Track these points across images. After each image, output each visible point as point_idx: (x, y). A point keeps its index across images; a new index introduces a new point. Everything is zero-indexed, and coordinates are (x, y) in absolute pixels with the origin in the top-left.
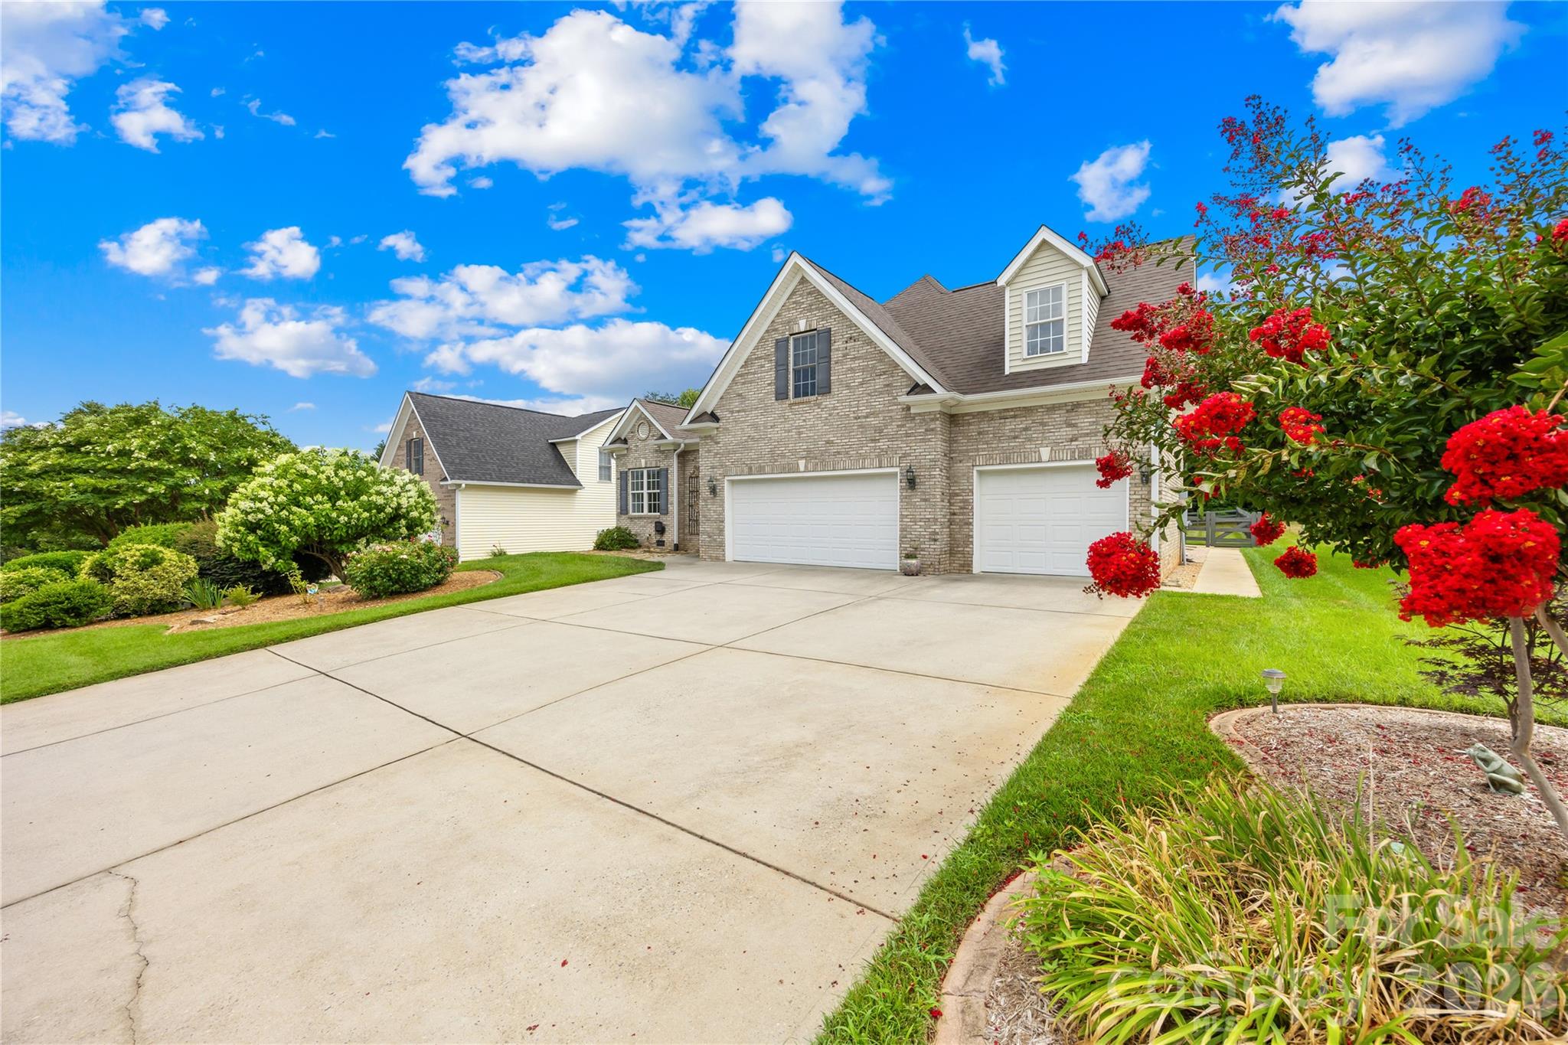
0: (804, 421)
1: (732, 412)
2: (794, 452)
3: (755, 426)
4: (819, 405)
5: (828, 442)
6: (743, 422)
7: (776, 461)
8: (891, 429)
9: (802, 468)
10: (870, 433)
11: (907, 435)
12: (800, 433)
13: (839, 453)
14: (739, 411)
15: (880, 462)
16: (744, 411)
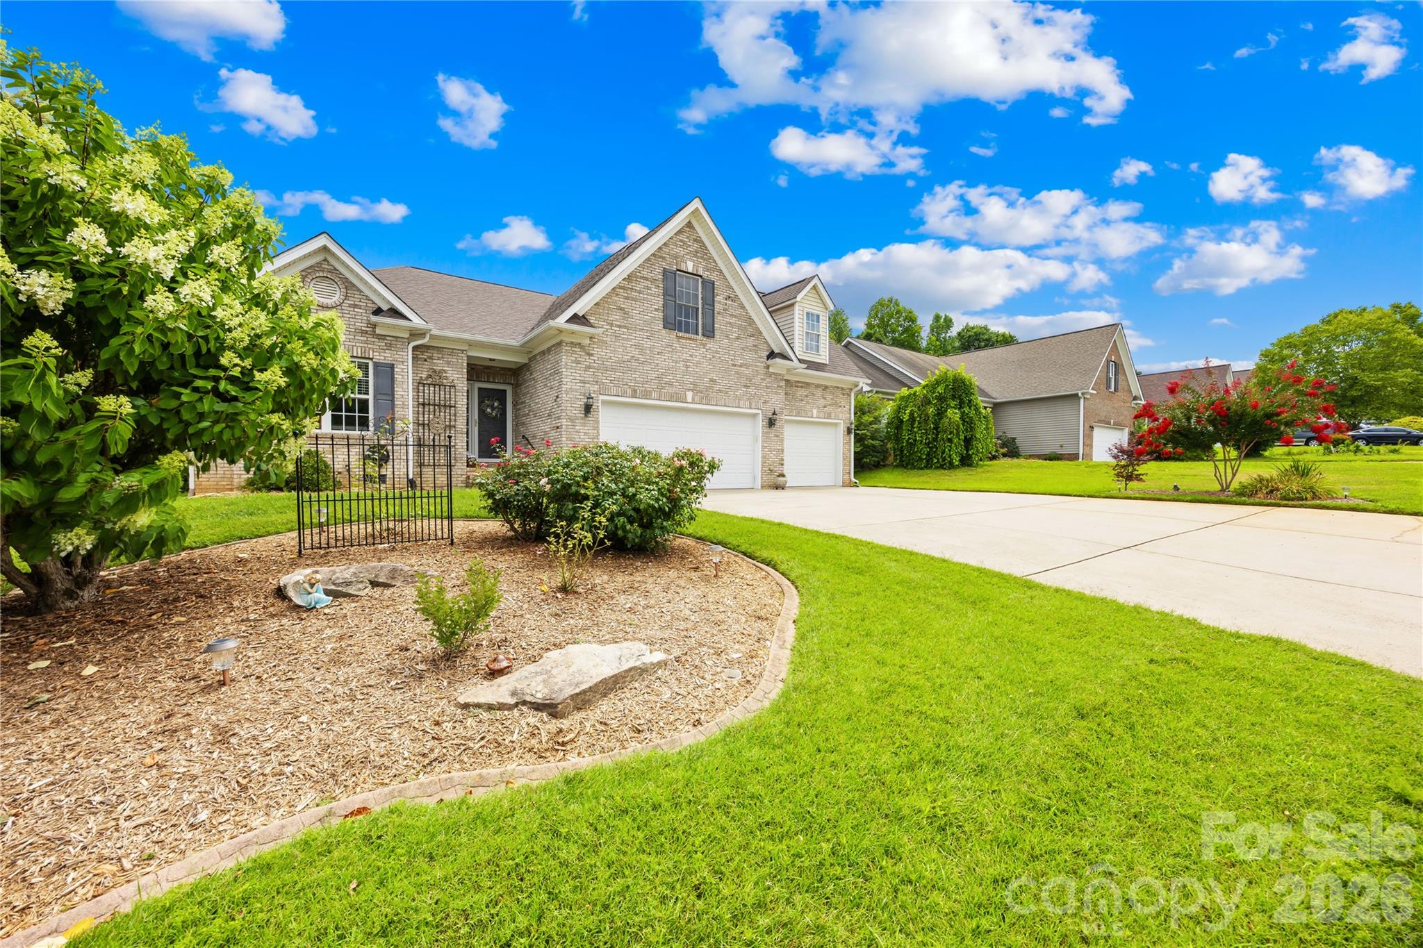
0: (691, 356)
1: (612, 325)
2: (681, 383)
3: (640, 348)
4: (704, 345)
5: (712, 380)
6: (624, 339)
7: (664, 388)
8: (757, 380)
9: (689, 399)
10: (743, 380)
11: (767, 387)
12: (687, 367)
13: (721, 391)
14: (620, 326)
15: (750, 404)
16: (625, 327)
